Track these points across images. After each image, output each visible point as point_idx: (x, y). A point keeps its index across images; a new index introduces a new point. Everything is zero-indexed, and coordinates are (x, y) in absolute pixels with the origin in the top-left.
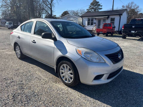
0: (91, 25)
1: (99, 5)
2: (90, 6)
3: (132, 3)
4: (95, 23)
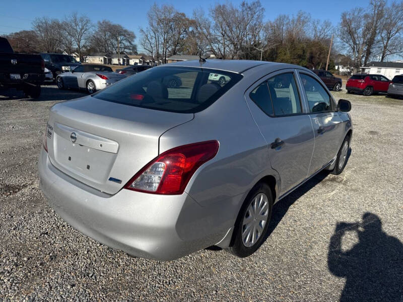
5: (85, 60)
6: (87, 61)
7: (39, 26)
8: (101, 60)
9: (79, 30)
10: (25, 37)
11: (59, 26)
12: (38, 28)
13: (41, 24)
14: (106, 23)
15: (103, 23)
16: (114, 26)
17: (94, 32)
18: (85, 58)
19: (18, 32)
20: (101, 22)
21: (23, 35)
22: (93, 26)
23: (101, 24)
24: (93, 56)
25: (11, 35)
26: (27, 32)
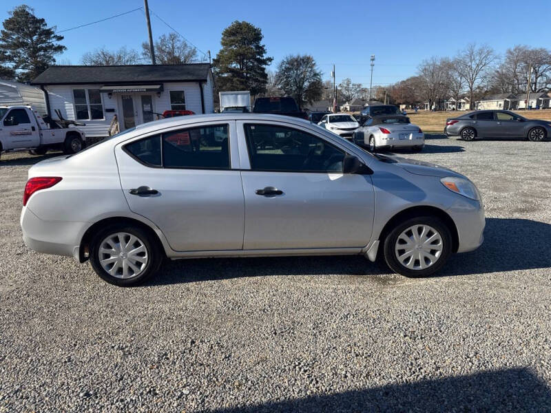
0: (94, 117)
1: (48, 33)
2: (6, 35)
3: (173, 37)
4: (112, 110)
5: (477, 107)
6: (479, 108)
7: (425, 69)
8: (500, 105)
9: (474, 67)
10: (411, 85)
11: (449, 66)
12: (423, 71)
13: (427, 67)
14: (520, 50)
15: (515, 50)
16: (533, 51)
17: (498, 66)
18: (477, 103)
19: (405, 80)
20: (512, 50)
21: (410, 82)
22: (496, 58)
23: (511, 53)
24: (489, 99)
25: (396, 85)
26: (414, 78)
